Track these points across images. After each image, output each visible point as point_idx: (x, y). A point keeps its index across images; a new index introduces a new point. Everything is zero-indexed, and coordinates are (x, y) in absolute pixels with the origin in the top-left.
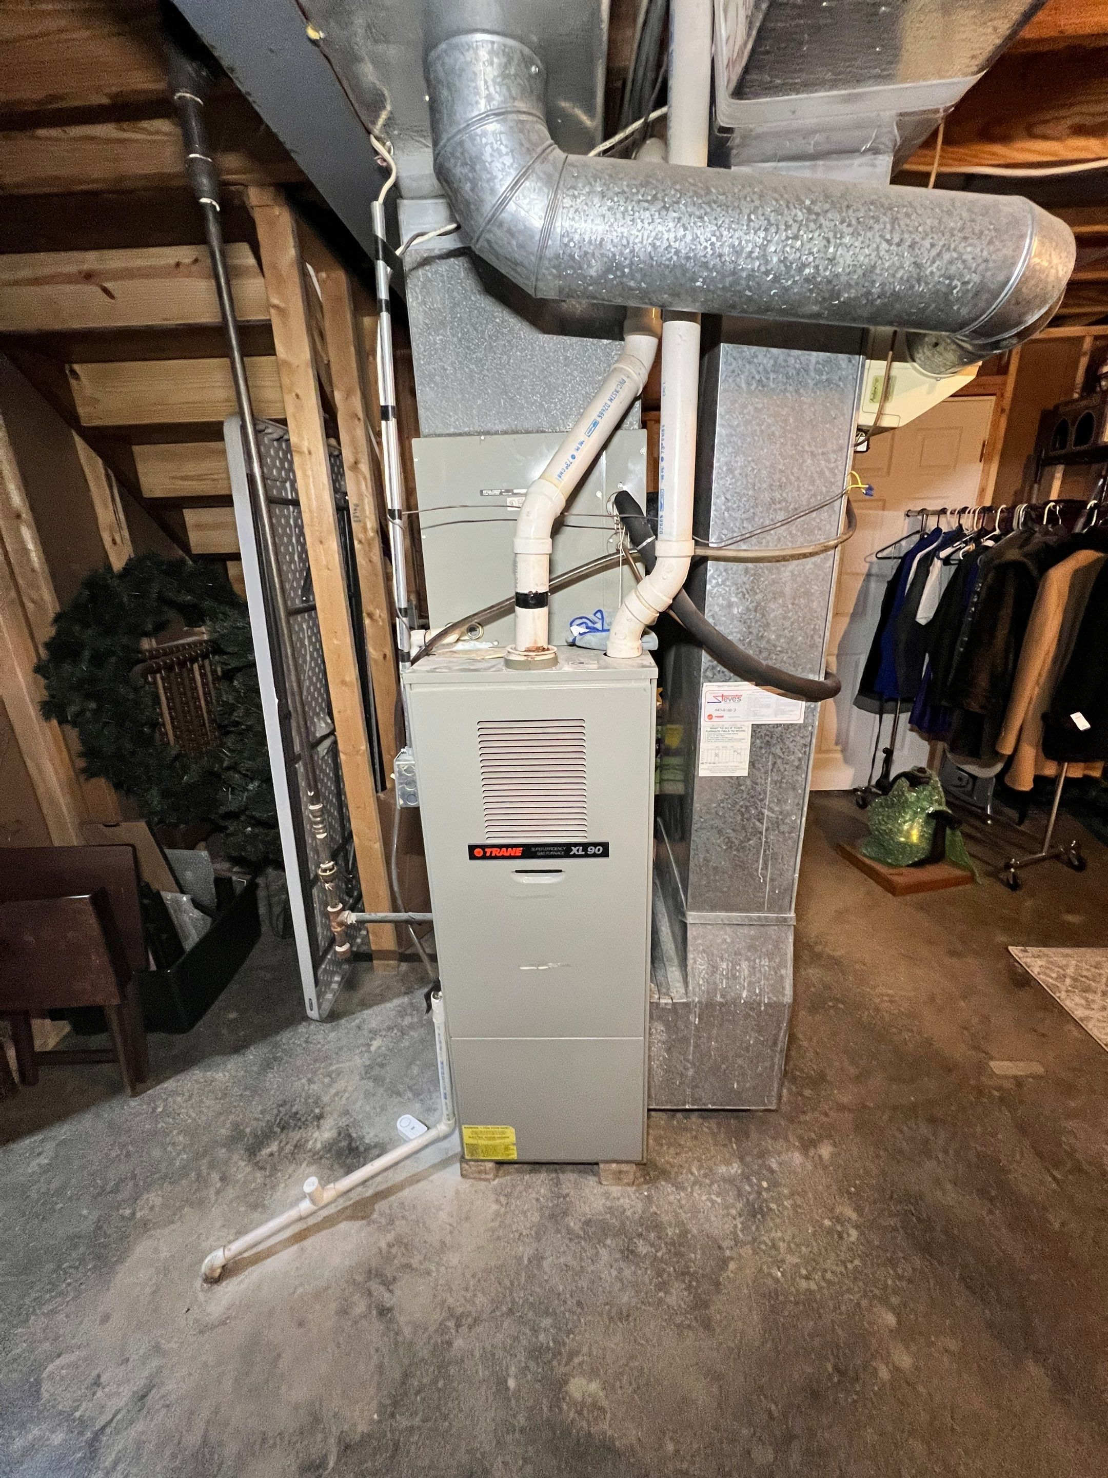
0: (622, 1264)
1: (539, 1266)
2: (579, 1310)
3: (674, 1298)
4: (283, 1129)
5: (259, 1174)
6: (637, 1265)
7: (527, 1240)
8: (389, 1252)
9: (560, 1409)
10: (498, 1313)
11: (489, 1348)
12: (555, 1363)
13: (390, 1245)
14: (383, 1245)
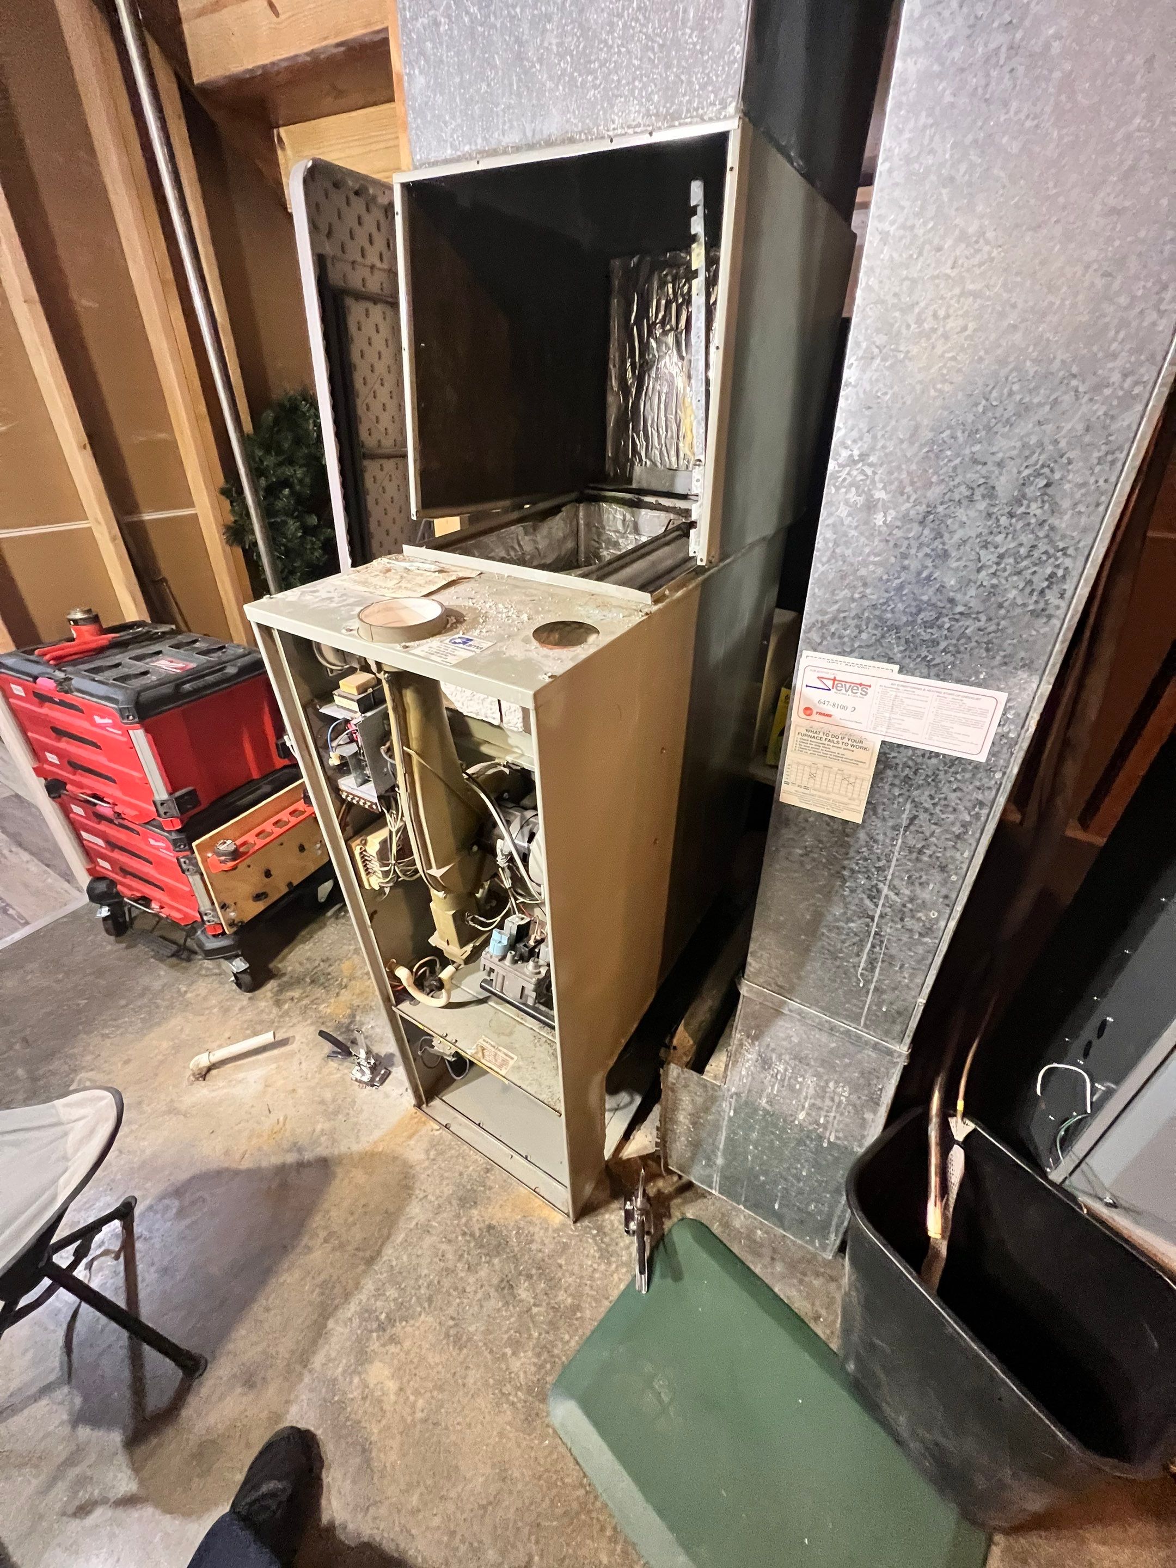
0: (493, 1293)
1: (420, 1238)
2: (426, 1305)
3: (518, 1364)
4: (313, 982)
5: (275, 1010)
6: (507, 1304)
7: (427, 1206)
8: (319, 1137)
9: (351, 1382)
10: (361, 1254)
11: (335, 1278)
12: (375, 1335)
13: (323, 1132)
14: (319, 1127)
